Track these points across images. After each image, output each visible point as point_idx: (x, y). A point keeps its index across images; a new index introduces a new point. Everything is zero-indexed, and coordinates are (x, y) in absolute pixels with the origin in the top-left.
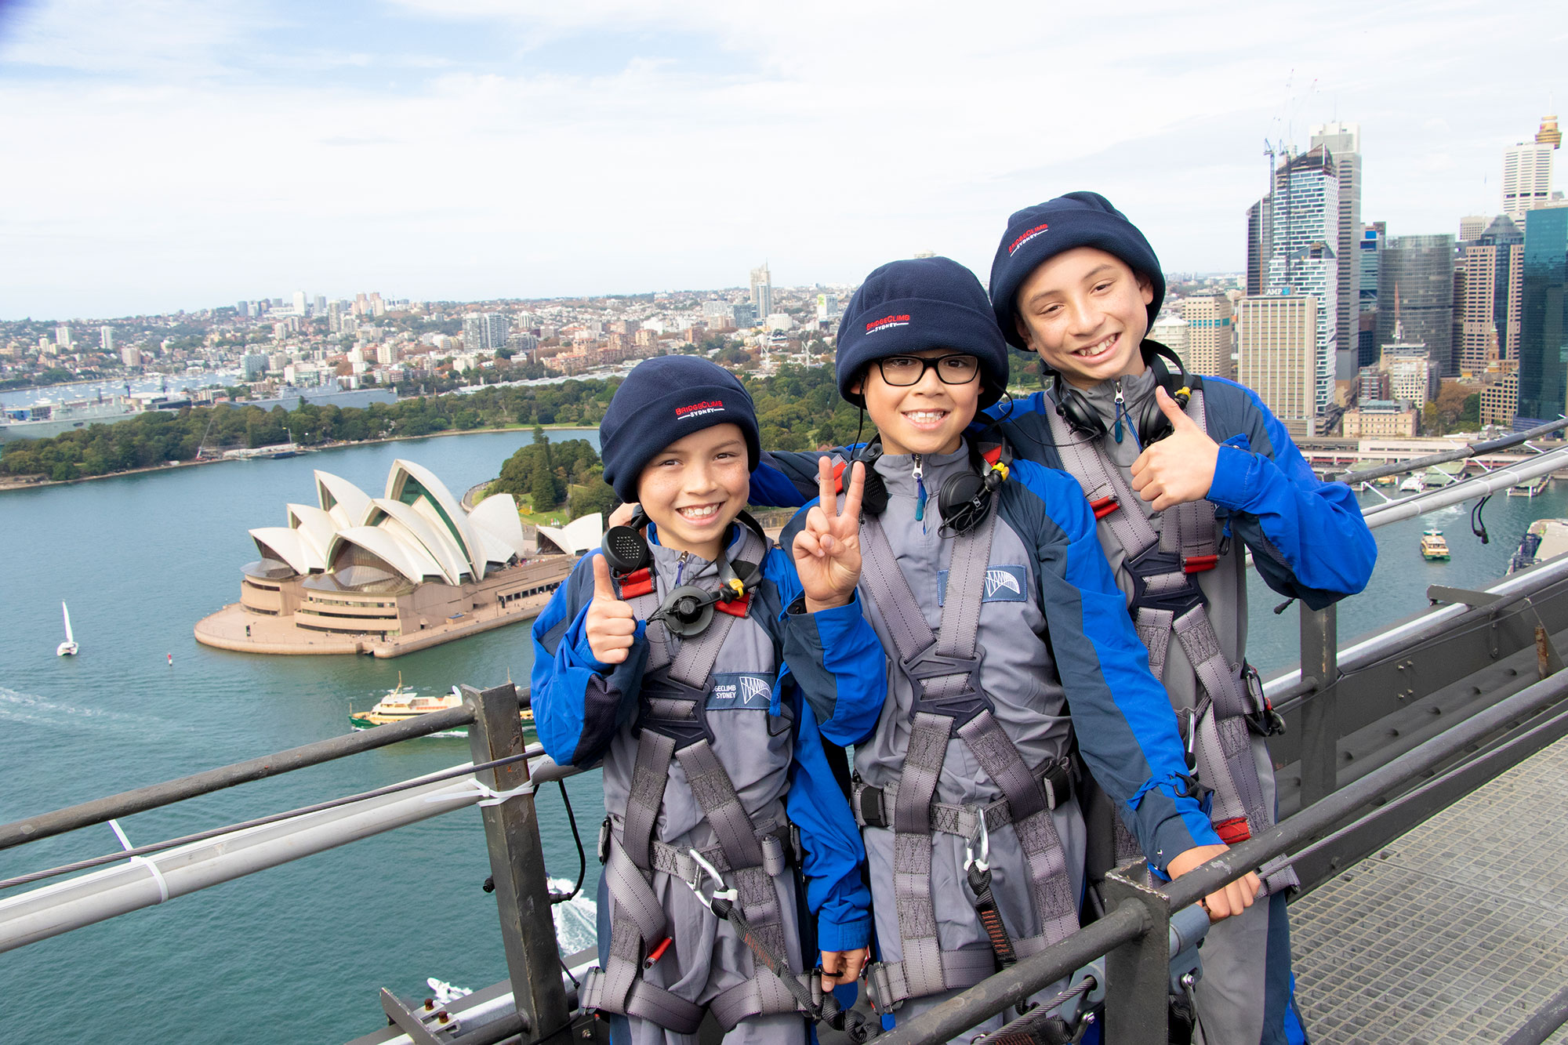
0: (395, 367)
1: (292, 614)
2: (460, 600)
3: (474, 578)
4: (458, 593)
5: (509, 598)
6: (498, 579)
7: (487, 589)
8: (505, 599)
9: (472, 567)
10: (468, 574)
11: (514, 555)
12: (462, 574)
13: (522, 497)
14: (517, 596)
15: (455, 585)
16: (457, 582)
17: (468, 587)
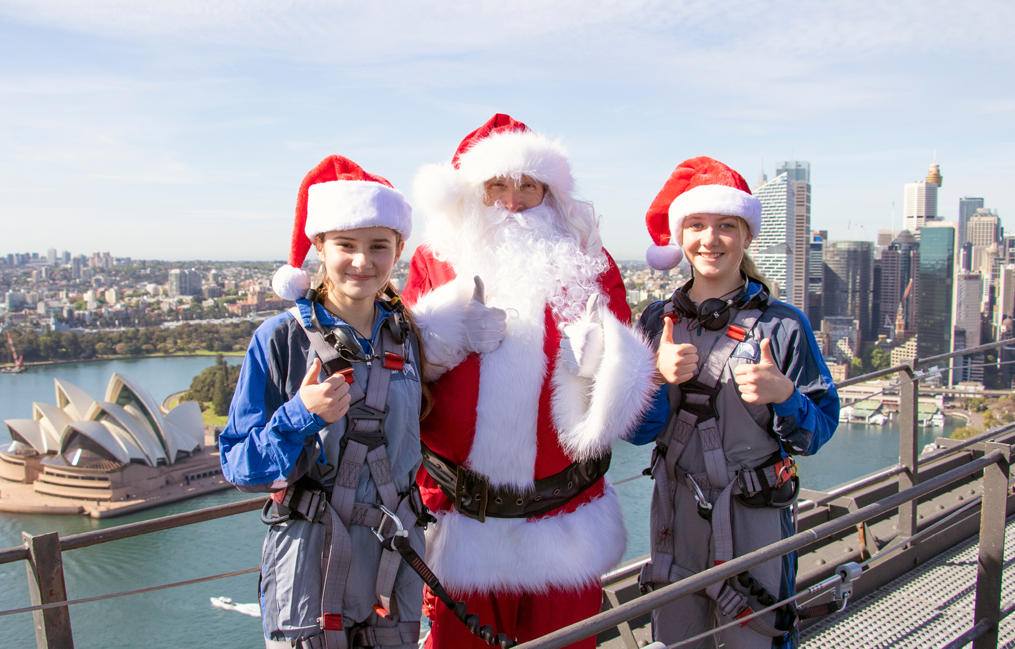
0: (118, 307)
1: (32, 483)
2: (156, 477)
3: (168, 462)
4: (155, 472)
5: (193, 478)
6: (185, 462)
7: (176, 470)
8: (190, 478)
9: (167, 453)
10: (163, 459)
11: (198, 446)
12: (158, 459)
13: (206, 404)
14: (199, 476)
15: (153, 467)
16: (155, 464)
17: (163, 467)
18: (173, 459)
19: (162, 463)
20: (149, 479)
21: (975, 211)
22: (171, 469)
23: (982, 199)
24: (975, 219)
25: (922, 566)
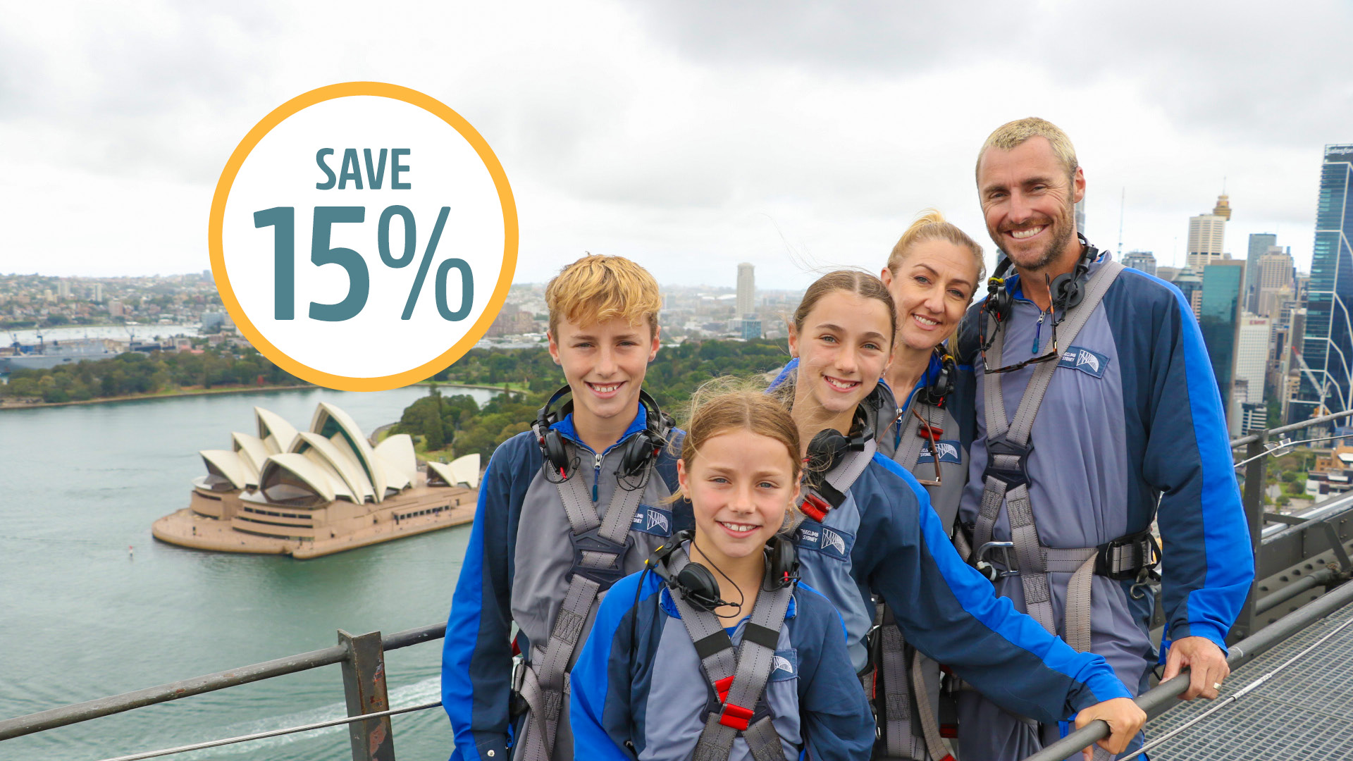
1: (230, 520)
2: (363, 516)
3: (376, 500)
4: (363, 511)
5: (402, 517)
6: (395, 501)
7: (385, 509)
8: (399, 517)
9: (375, 490)
10: (371, 496)
11: (409, 483)
12: (366, 496)
13: (418, 437)
14: (409, 516)
15: (360, 505)
16: (362, 502)
17: (371, 506)
18: (381, 498)
19: (370, 500)
20: (356, 518)
21: (1265, 249)
22: (379, 507)
23: (1275, 236)
24: (1265, 257)
25: (1258, 658)
